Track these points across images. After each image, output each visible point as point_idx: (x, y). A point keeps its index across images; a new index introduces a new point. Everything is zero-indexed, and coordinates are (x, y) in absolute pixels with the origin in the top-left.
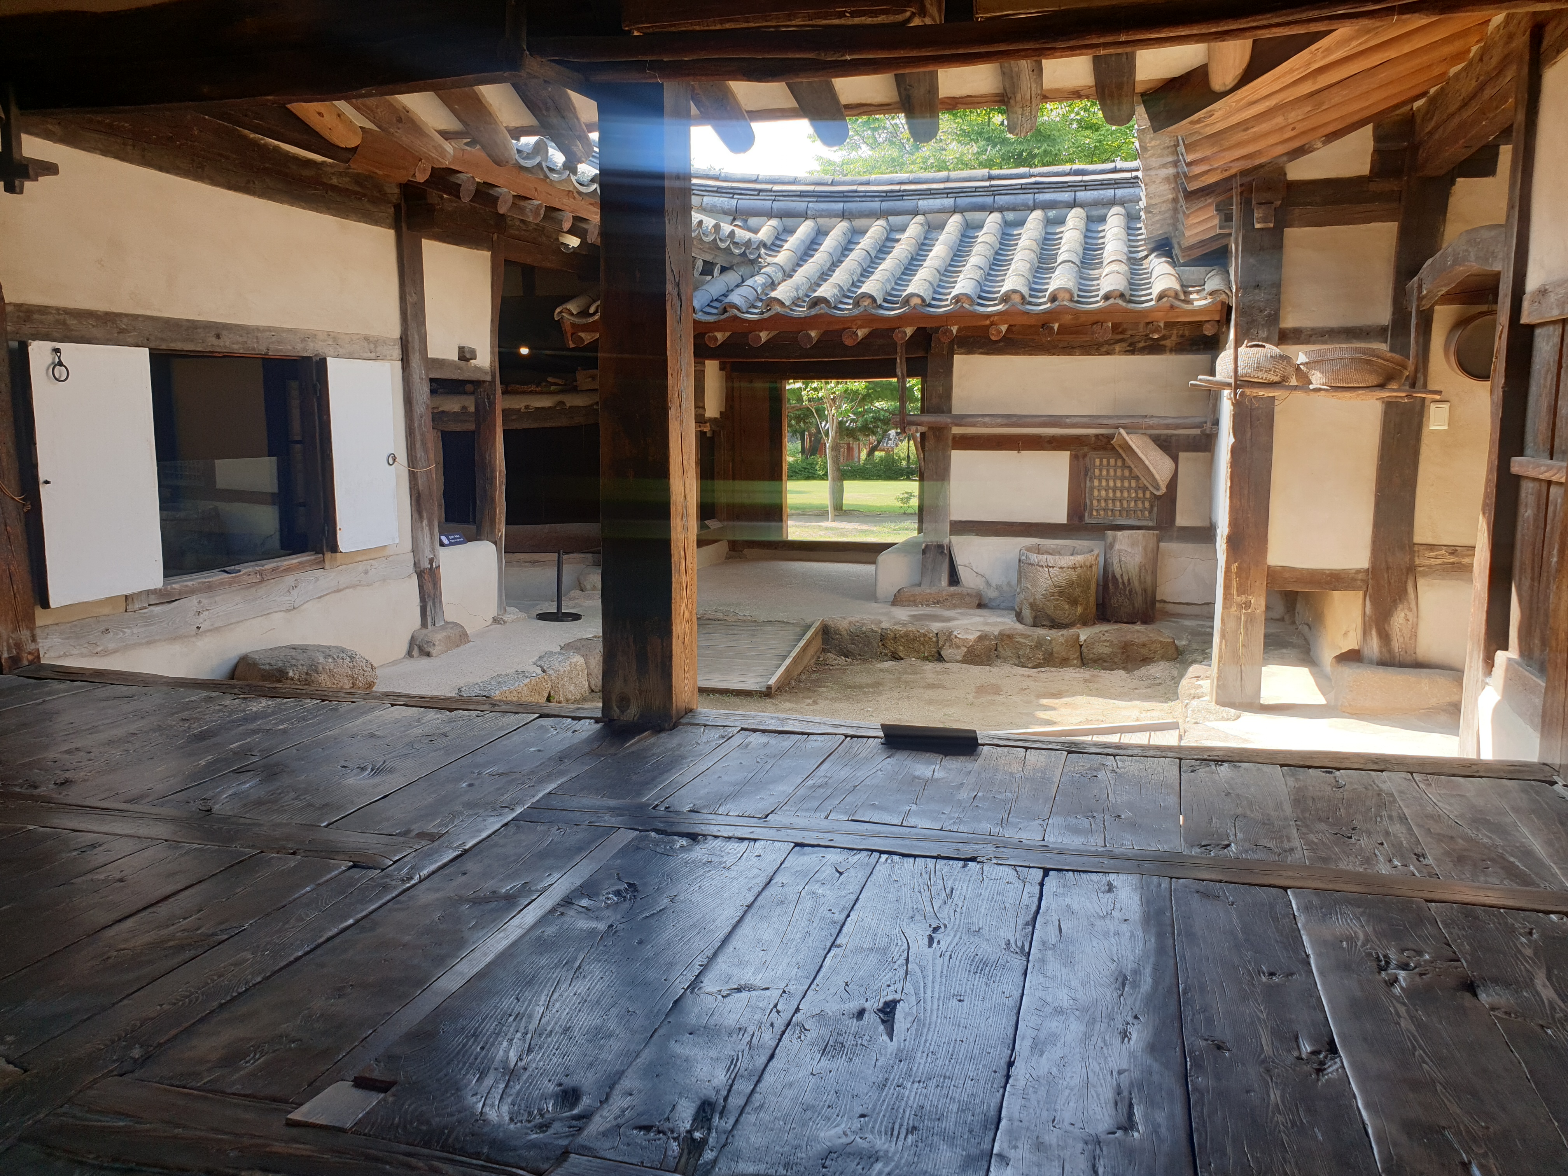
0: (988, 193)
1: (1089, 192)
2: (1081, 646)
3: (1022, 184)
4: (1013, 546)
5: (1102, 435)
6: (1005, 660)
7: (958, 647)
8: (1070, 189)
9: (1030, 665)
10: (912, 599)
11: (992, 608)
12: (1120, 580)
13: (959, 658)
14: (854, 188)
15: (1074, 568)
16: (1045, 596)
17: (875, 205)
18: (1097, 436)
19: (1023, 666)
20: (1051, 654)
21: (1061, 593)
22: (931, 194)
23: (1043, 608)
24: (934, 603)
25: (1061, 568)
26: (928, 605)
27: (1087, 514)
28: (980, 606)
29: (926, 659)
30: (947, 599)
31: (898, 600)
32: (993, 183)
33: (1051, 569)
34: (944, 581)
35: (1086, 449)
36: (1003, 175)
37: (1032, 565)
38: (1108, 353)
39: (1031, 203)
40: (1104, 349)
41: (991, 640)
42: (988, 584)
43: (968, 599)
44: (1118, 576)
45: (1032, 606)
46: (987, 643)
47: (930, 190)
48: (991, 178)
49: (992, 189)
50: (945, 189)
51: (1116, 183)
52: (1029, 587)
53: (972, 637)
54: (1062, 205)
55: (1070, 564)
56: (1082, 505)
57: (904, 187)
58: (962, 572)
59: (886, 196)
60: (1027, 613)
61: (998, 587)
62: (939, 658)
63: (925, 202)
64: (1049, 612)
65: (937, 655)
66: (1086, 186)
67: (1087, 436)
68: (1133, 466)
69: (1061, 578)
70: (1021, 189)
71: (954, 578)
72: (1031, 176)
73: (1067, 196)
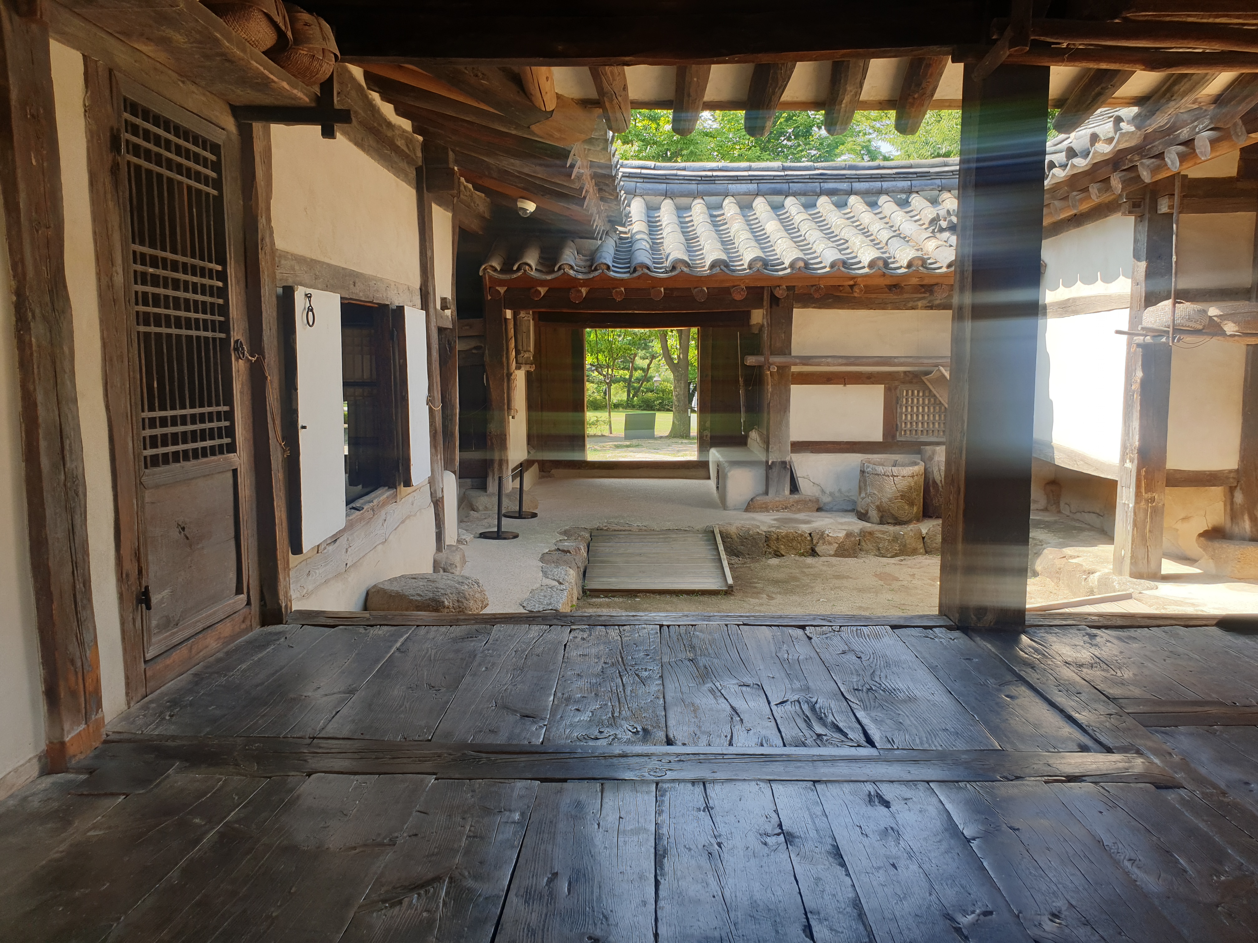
0: (784, 181)
1: (862, 183)
2: (923, 538)
3: (810, 175)
4: (855, 459)
5: (909, 372)
6: (867, 552)
7: (830, 544)
8: (847, 180)
9: (889, 555)
10: (764, 506)
11: (826, 511)
12: (940, 485)
13: (832, 553)
14: (674, 172)
15: (913, 477)
16: (890, 500)
17: (693, 187)
18: (905, 372)
19: (883, 557)
20: (905, 546)
21: (903, 497)
22: (738, 180)
23: (889, 510)
24: (783, 509)
25: (903, 477)
26: (778, 511)
27: (898, 434)
28: (819, 510)
29: (802, 555)
30: (793, 505)
31: (750, 506)
32: (786, 173)
33: (895, 478)
34: (787, 492)
35: (897, 383)
37: (878, 475)
38: (913, 308)
39: (818, 190)
40: (910, 304)
41: (855, 537)
42: (823, 491)
43: (810, 504)
44: (938, 482)
45: (879, 508)
46: (853, 539)
47: (737, 176)
48: (784, 169)
49: (787, 178)
50: (749, 176)
51: (882, 177)
52: (876, 492)
53: (842, 535)
54: (842, 193)
55: (910, 473)
56: (894, 426)
57: (715, 173)
58: (802, 484)
59: (701, 180)
60: (873, 514)
61: (831, 494)
62: (813, 553)
63: (734, 186)
64: (893, 512)
65: (810, 551)
66: (859, 179)
67: (898, 372)
68: (938, 396)
69: (903, 484)
70: (810, 178)
71: (794, 488)
72: (815, 169)
73: (845, 186)
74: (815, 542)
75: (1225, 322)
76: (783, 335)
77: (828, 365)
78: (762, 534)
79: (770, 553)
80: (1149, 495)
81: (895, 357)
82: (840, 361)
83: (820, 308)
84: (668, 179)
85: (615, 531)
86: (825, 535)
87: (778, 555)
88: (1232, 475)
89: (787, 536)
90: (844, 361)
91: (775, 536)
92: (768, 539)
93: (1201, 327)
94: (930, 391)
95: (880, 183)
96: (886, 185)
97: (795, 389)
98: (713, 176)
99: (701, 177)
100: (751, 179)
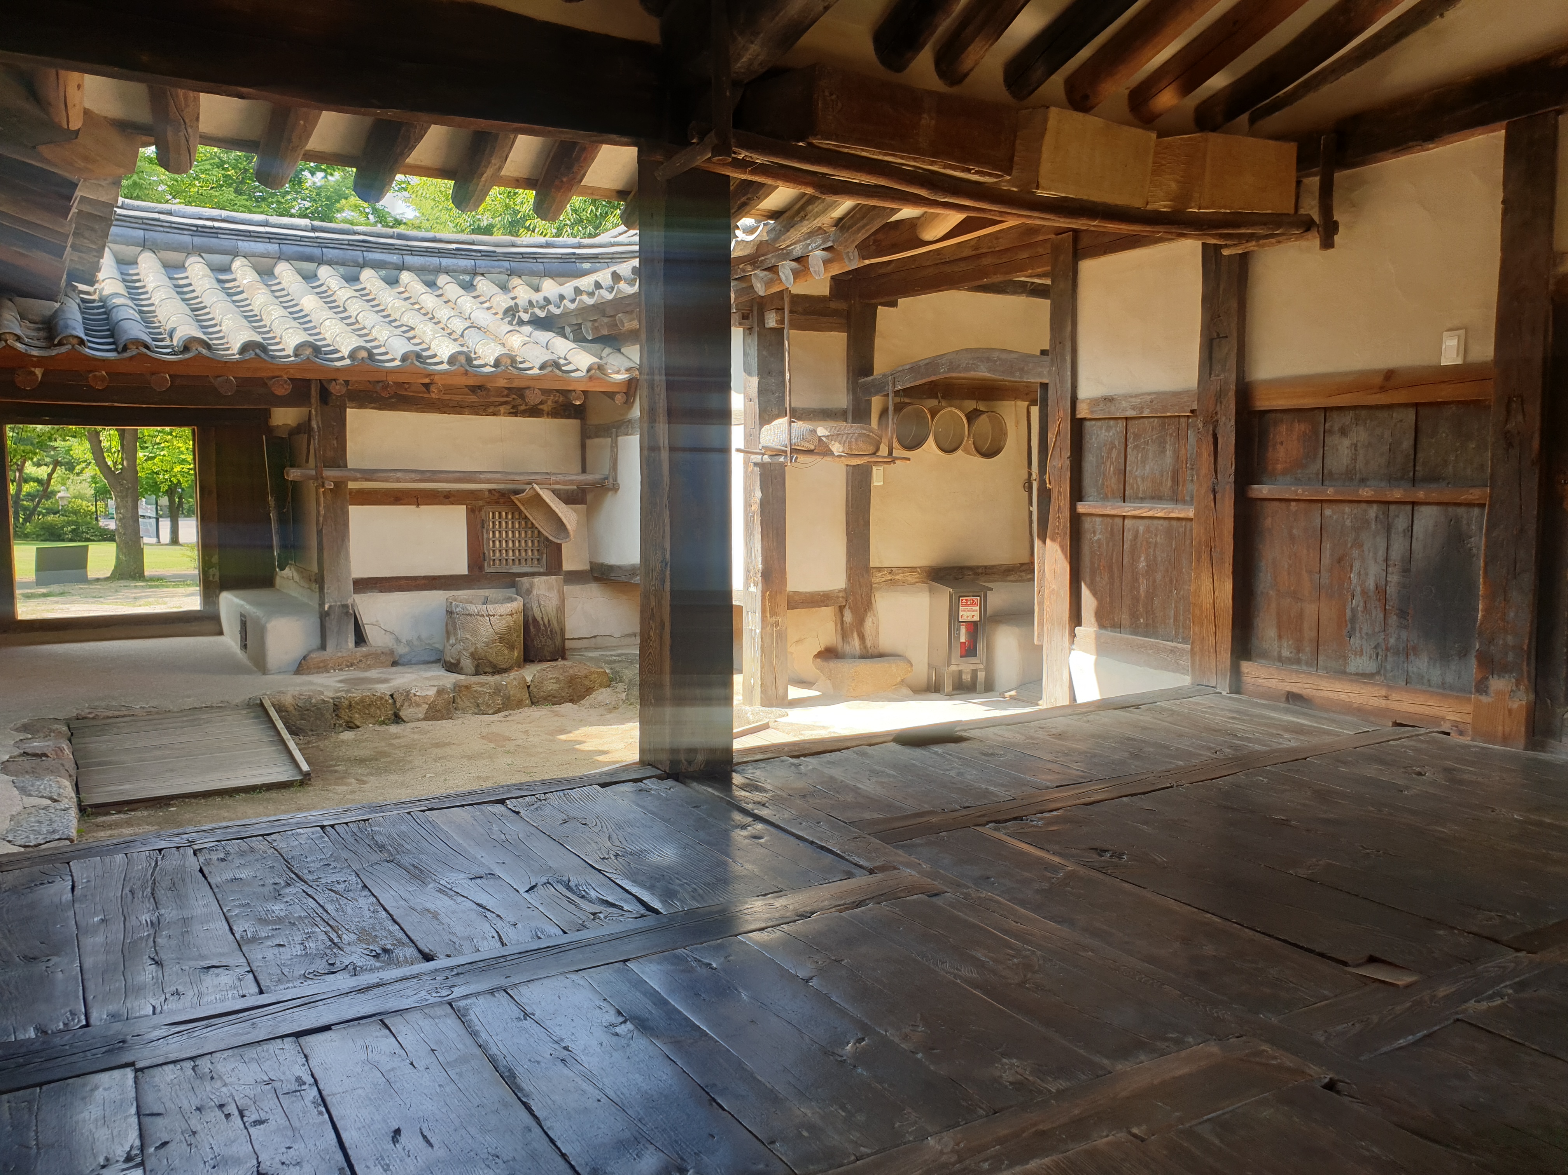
0: (315, 244)
1: (416, 257)
2: (528, 687)
3: (349, 240)
4: (437, 598)
5: (495, 490)
6: (464, 710)
7: (418, 705)
8: (397, 251)
9: (490, 712)
10: (321, 665)
11: (403, 665)
12: (541, 623)
13: (421, 716)
14: (156, 216)
15: (511, 615)
16: (487, 644)
17: (186, 238)
18: (490, 491)
19: (483, 714)
20: (509, 698)
21: (501, 640)
22: (251, 236)
23: (485, 656)
24: (348, 667)
25: (501, 616)
26: (341, 670)
27: (486, 565)
28: (395, 664)
29: (383, 723)
30: (361, 661)
31: (302, 667)
32: (317, 234)
33: (491, 618)
34: (351, 643)
35: (481, 503)
36: (326, 228)
37: (470, 615)
38: (494, 414)
39: (361, 260)
40: (491, 410)
41: (448, 693)
42: (398, 640)
43: (383, 658)
44: (539, 619)
45: (473, 655)
46: (446, 696)
47: (250, 232)
48: (314, 229)
49: (319, 240)
50: (267, 233)
51: (439, 252)
52: (468, 636)
53: (432, 692)
54: (391, 267)
55: (508, 611)
56: (481, 555)
57: (217, 224)
58: (370, 632)
59: (197, 231)
60: (467, 663)
61: (409, 643)
62: (397, 719)
63: (245, 243)
64: (491, 659)
65: (393, 717)
66: (412, 251)
67: (481, 490)
68: (531, 518)
69: (500, 625)
70: (349, 245)
71: (360, 638)
72: (355, 233)
73: (394, 258)
74: (398, 704)
75: (832, 443)
76: (335, 442)
77: (398, 480)
78: (328, 702)
79: (341, 725)
80: (774, 619)
81: (481, 473)
82: (413, 476)
83: (380, 409)
84: (146, 224)
85: (108, 717)
86: (411, 695)
87: (351, 726)
88: (841, 594)
89: (362, 700)
90: (419, 477)
91: (347, 702)
92: (336, 707)
93: (813, 447)
94: (521, 512)
95: (437, 259)
96: (445, 262)
97: (356, 512)
98: (214, 227)
99: (197, 226)
100: (270, 238)
